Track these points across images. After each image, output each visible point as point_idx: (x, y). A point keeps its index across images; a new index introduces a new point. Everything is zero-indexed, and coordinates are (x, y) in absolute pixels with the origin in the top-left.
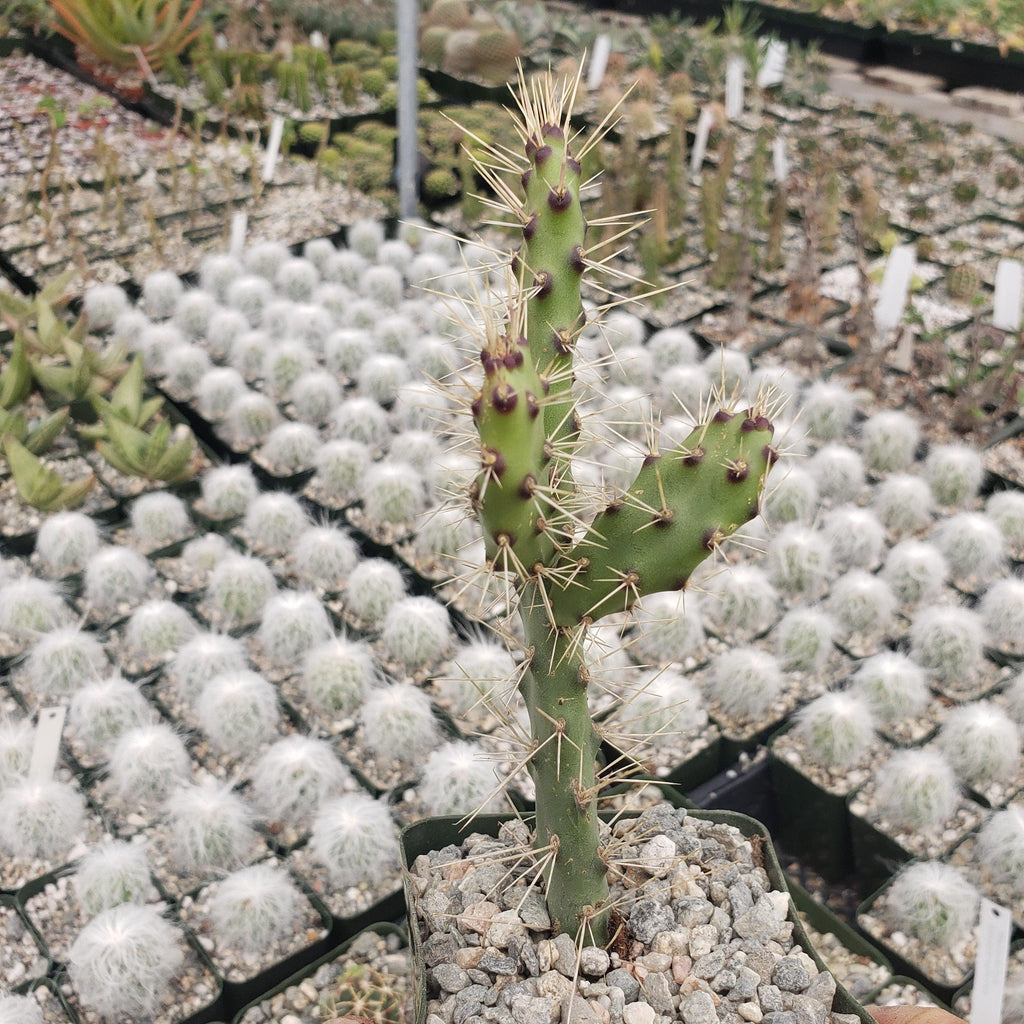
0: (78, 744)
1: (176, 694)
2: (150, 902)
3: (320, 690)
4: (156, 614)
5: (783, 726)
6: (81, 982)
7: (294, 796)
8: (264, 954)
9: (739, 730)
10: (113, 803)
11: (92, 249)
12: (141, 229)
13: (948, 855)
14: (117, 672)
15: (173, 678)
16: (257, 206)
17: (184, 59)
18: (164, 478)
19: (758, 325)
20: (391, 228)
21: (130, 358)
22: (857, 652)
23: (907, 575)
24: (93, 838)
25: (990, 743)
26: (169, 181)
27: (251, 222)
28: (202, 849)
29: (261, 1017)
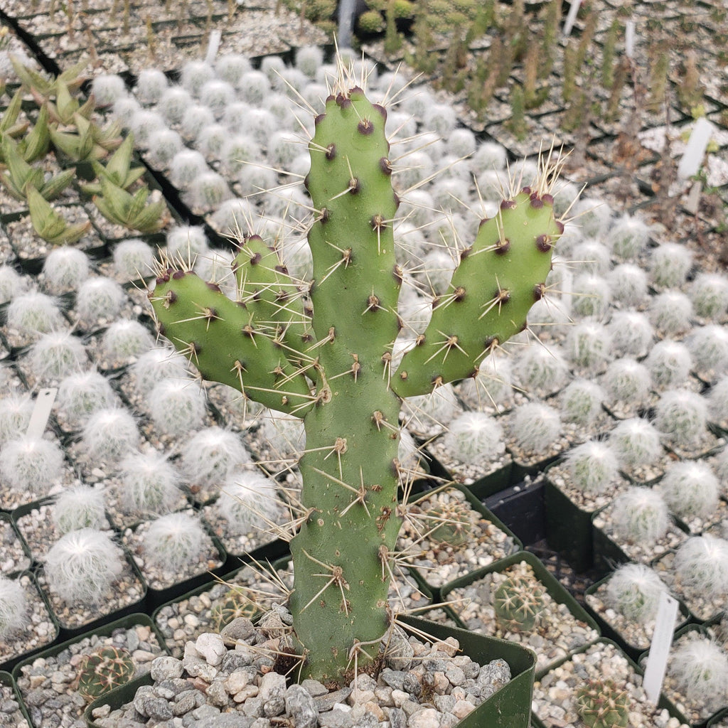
0: (62, 415)
1: (134, 388)
2: (102, 530)
4: (125, 329)
5: (556, 460)
6: (52, 576)
7: (210, 469)
8: (177, 574)
9: (527, 459)
10: (83, 459)
11: (102, 43)
12: (141, 31)
14: (94, 367)
15: (133, 376)
16: (230, 23)
18: (140, 229)
19: (591, 164)
20: (329, 53)
21: (124, 133)
22: (619, 414)
23: (663, 364)
24: (67, 481)
27: (225, 35)
28: (142, 498)
29: (171, 614)
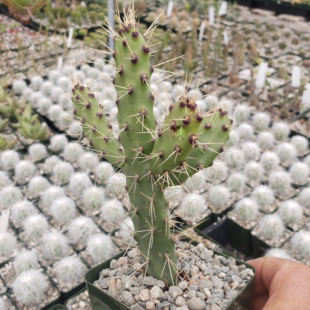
0: (14, 221)
1: (44, 205)
2: (37, 268)
3: (88, 203)
4: (37, 180)
5: (230, 209)
6: (17, 293)
7: (81, 235)
8: (73, 283)
9: (217, 210)
10: (26, 239)
11: (15, 69)
12: (30, 63)
13: (282, 246)
14: (25, 198)
15: (43, 200)
16: (66, 55)
17: (42, 11)
18: (39, 139)
19: (220, 88)
21: (27, 102)
22: (253, 185)
23: (267, 162)
24: (19, 250)
25: (293, 212)
26: (38, 48)
27: (64, 60)
28: (53, 252)
29: (73, 302)
